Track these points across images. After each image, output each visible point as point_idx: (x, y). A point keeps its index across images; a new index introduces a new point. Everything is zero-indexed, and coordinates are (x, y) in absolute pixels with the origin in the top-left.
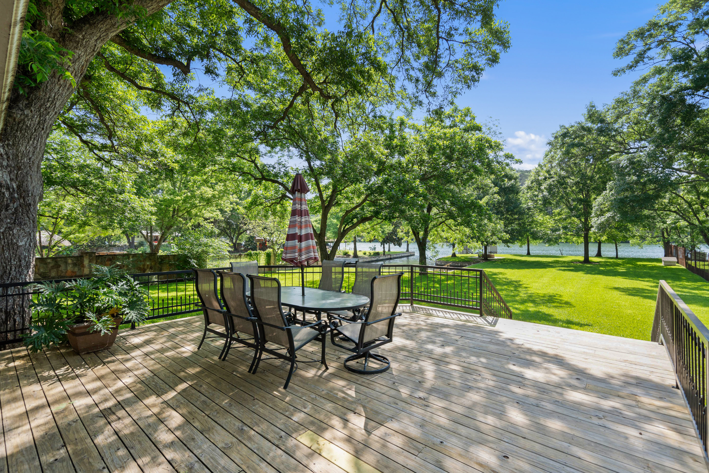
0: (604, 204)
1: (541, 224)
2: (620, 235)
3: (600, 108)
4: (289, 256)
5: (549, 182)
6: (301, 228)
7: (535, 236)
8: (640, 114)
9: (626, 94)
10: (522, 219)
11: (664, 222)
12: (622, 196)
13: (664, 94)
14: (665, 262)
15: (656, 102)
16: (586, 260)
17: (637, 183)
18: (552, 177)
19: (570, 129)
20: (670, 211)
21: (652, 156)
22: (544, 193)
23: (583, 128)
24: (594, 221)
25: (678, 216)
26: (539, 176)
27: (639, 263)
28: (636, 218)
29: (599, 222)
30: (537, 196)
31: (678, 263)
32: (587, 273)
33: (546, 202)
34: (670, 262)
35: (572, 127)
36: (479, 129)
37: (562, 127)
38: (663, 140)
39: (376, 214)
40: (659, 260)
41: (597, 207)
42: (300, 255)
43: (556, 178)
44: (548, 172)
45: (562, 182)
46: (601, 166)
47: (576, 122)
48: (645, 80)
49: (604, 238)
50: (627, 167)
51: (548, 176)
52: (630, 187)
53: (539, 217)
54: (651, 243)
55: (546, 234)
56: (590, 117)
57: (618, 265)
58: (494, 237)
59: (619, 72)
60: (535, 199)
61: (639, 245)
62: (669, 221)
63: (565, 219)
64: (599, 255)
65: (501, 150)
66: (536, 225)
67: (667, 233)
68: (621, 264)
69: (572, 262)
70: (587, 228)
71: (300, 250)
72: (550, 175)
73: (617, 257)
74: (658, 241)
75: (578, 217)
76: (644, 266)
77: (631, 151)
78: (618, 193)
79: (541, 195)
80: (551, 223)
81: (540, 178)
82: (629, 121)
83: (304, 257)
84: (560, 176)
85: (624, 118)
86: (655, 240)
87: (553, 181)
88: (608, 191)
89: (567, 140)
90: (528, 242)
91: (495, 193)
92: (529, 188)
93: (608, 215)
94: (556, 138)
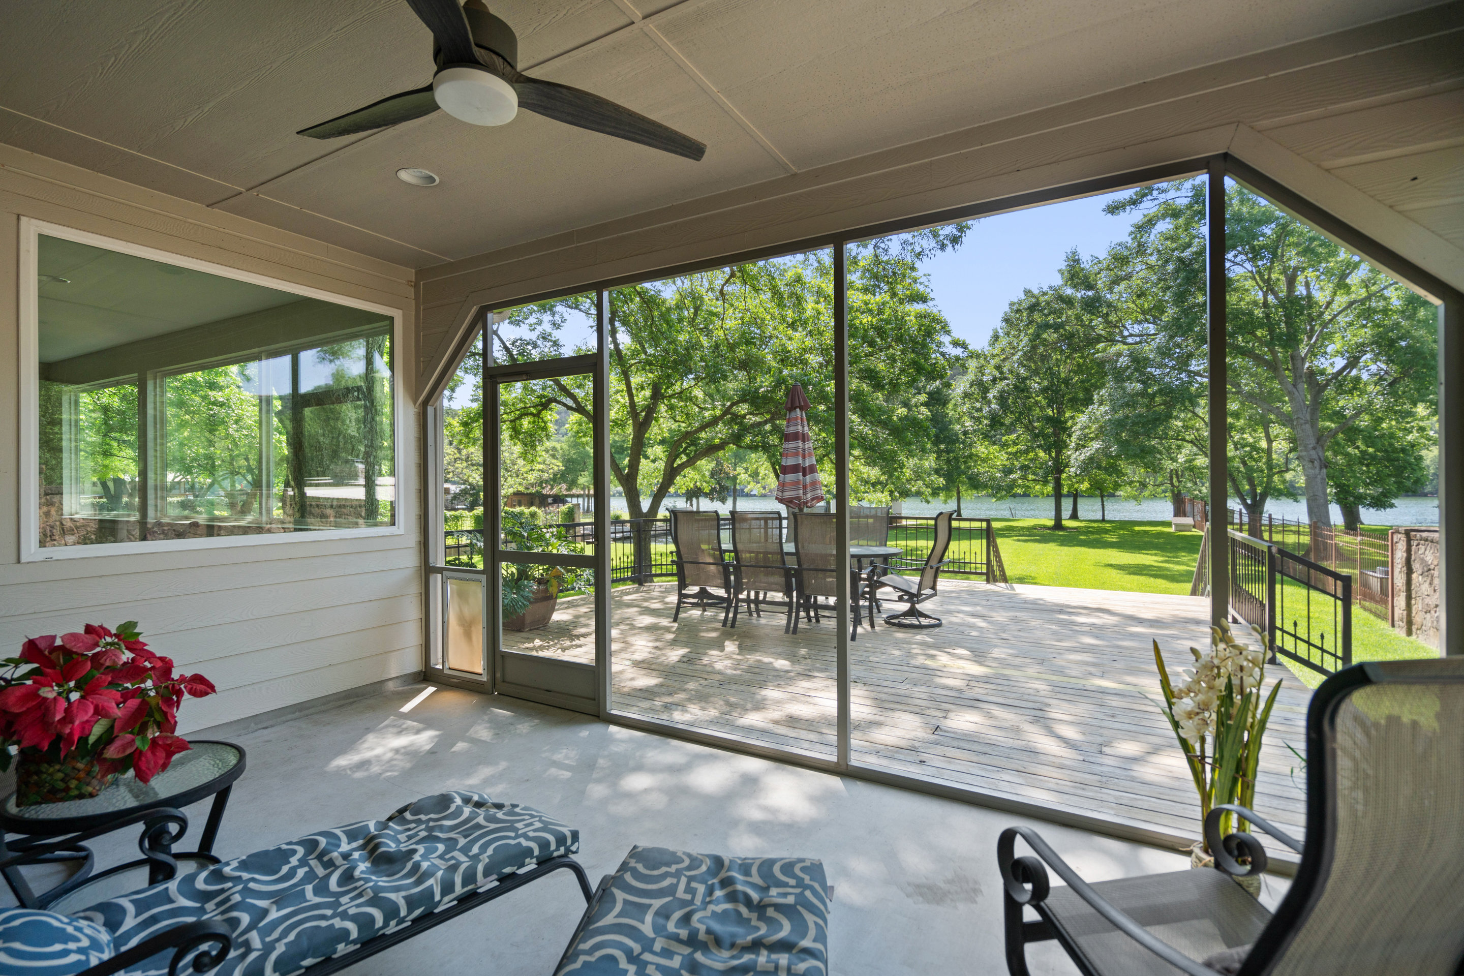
0: (1089, 427)
1: (984, 460)
2: (1109, 480)
3: (1086, 263)
4: (788, 494)
5: (1001, 385)
6: (804, 457)
7: (975, 484)
8: (1146, 280)
9: (1126, 247)
10: (953, 452)
11: (1174, 460)
12: (1120, 414)
13: (1182, 255)
14: (1176, 525)
15: (1170, 267)
16: (1058, 526)
17: (1143, 394)
18: (1005, 378)
19: (1042, 299)
20: (1184, 440)
21: (1164, 352)
22: (993, 406)
23: (1061, 298)
24: (1075, 458)
25: (1195, 449)
26: (983, 375)
27: (1137, 528)
28: (1142, 451)
29: (1082, 457)
30: (980, 410)
31: (1194, 527)
32: (1062, 545)
33: (995, 421)
34: (1183, 525)
35: (1044, 294)
36: (924, 299)
37: (1028, 292)
38: (1180, 327)
39: (736, 439)
40: (1168, 524)
41: (1078, 433)
42: (805, 493)
43: (1012, 380)
44: (998, 367)
45: (1021, 388)
46: (1081, 361)
47: (1050, 288)
48: (1150, 223)
49: (1085, 486)
50: (1128, 367)
51: (998, 375)
52: (1131, 401)
53: (982, 449)
54: (1154, 496)
55: (993, 479)
56: (1072, 277)
57: (1107, 531)
58: (920, 483)
59: (1117, 208)
60: (976, 415)
61: (1135, 498)
62: (1181, 459)
63: (1026, 452)
64: (1074, 516)
65: (948, 333)
66: (976, 461)
67: (1177, 477)
68: (1110, 531)
69: (1034, 527)
70: (1059, 468)
71: (805, 487)
72: (1002, 373)
73: (1103, 520)
74: (1165, 491)
75: (1047, 450)
76: (1146, 532)
77: (1130, 340)
78: (1114, 410)
79: (986, 410)
80: (1001, 459)
81: (985, 378)
82: (1129, 290)
83: (809, 496)
84: (1018, 376)
85: (1123, 285)
86: (1159, 490)
87: (1008, 385)
88: (1096, 406)
89: (1037, 316)
90: (958, 493)
91: (922, 404)
92: (966, 395)
93: (1096, 445)
94: (1018, 311)
